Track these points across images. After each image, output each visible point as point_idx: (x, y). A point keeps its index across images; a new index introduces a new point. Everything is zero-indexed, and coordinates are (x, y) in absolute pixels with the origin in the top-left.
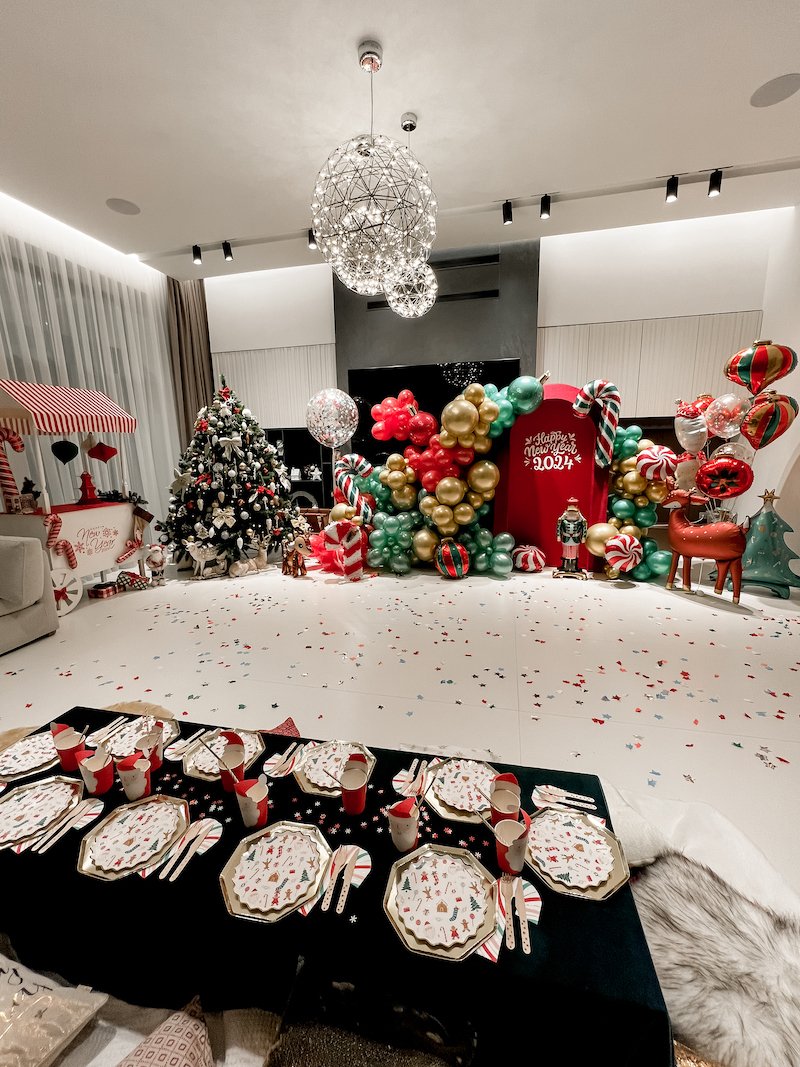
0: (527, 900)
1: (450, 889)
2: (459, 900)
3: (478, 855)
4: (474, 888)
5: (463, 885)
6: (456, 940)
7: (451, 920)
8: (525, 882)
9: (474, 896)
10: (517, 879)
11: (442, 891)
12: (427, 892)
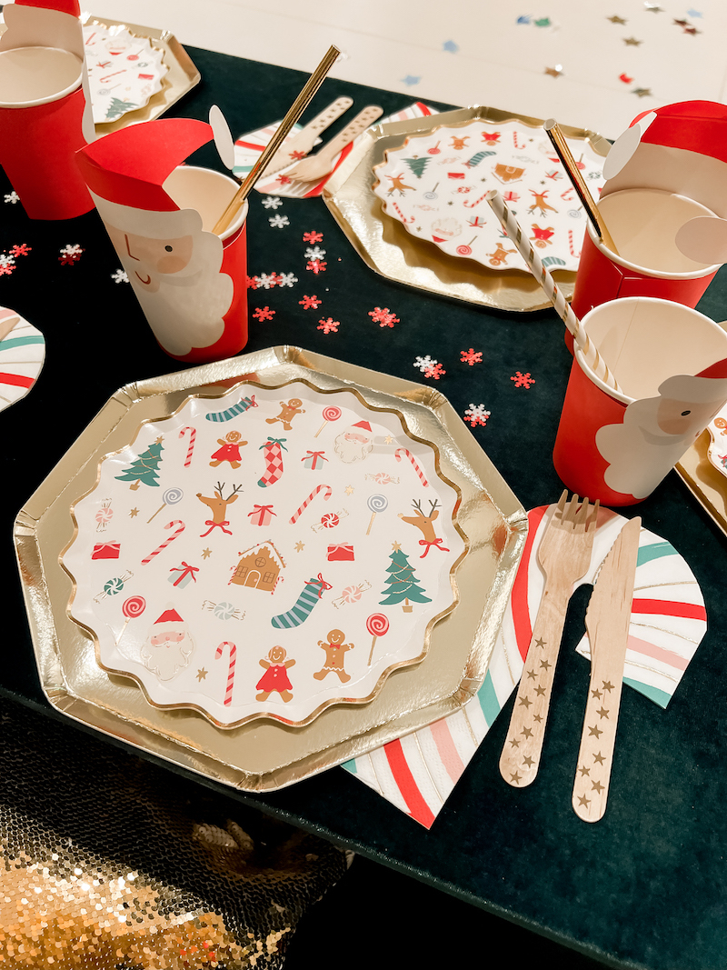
0: (642, 606)
1: (320, 507)
2: (341, 554)
3: (478, 413)
4: (423, 522)
5: (378, 504)
6: (274, 705)
7: (281, 622)
8: (649, 538)
9: (413, 552)
10: (620, 521)
11: (283, 510)
12: (218, 503)
